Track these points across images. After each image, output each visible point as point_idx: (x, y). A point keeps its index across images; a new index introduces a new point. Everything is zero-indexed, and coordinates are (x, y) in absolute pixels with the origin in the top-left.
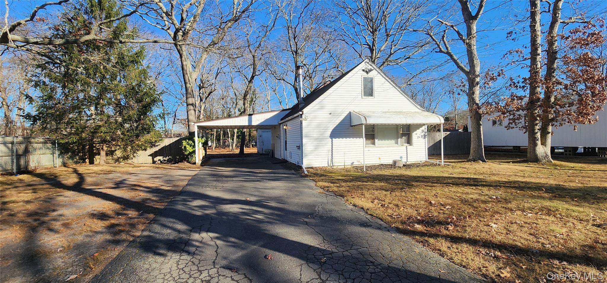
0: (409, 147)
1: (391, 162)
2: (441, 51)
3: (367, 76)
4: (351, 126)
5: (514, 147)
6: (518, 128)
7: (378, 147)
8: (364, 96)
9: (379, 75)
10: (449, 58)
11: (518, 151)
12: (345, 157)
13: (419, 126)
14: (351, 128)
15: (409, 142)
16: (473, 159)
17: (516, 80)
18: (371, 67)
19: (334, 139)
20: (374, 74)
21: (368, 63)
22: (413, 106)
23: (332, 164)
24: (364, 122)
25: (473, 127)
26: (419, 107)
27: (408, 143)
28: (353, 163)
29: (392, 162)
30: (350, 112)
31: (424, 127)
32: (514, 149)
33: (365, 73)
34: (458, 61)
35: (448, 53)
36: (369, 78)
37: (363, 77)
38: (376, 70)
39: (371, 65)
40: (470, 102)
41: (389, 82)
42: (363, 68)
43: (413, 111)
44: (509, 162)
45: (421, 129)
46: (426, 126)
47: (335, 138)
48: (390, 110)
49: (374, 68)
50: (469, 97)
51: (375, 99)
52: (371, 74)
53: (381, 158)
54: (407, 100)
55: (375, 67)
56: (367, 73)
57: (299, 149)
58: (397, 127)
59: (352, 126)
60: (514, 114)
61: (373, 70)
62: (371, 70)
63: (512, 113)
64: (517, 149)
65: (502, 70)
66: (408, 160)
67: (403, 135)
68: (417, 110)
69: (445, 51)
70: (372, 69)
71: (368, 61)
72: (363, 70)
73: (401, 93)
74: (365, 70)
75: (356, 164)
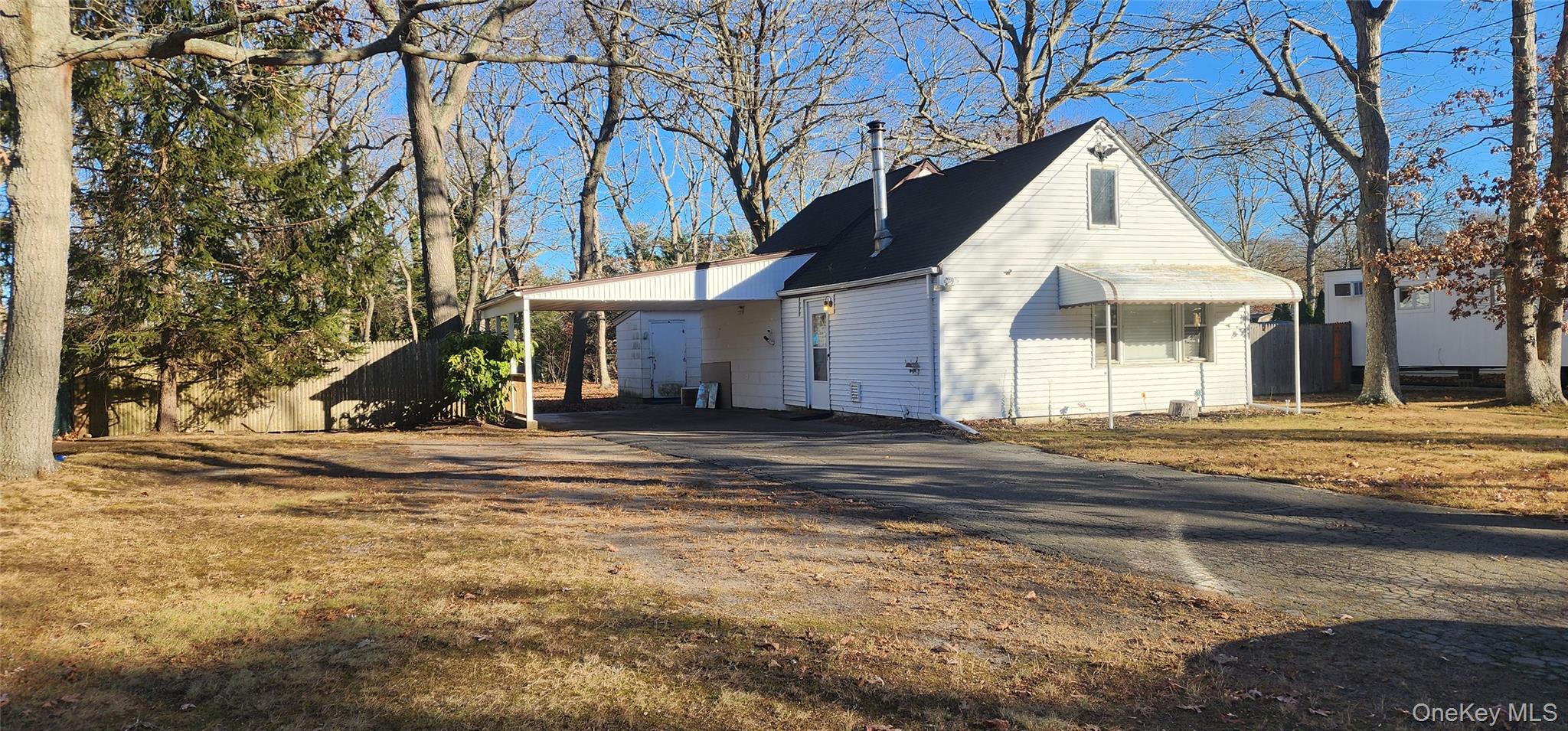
0: (1207, 366)
1: (1164, 407)
2: (1279, 92)
3: (1100, 167)
4: (1061, 307)
5: (1460, 368)
6: (1480, 315)
7: (1124, 366)
8: (1094, 222)
9: (1130, 164)
10: (1302, 111)
11: (1472, 381)
12: (1053, 393)
13: (1229, 308)
14: (1059, 312)
15: (1203, 351)
16: (1373, 397)
17: (1476, 183)
18: (1111, 142)
19: (1021, 342)
20: (1120, 162)
21: (1103, 130)
22: (1215, 251)
23: (1017, 411)
24: (1109, 296)
25: (1372, 311)
26: (1229, 253)
27: (1200, 355)
28: (1066, 409)
29: (1167, 406)
30: (1057, 268)
31: (1242, 309)
32: (1462, 376)
33: (1095, 159)
34: (1329, 124)
35: (1300, 100)
36: (1105, 172)
37: (1090, 167)
38: (1123, 150)
39: (1111, 137)
40: (1364, 243)
41: (1154, 183)
42: (1091, 146)
43: (1215, 264)
44: (1462, 407)
45: (1235, 314)
46: (1248, 307)
47: (1025, 339)
48: (1159, 263)
49: (1118, 144)
50: (1363, 230)
51: (1121, 231)
52: (1110, 162)
53: (1146, 394)
54: (1201, 234)
55: (1121, 142)
56: (1101, 156)
57: (915, 370)
58: (1170, 310)
59: (1066, 307)
60: (1469, 275)
61: (1116, 150)
62: (1111, 151)
63: (1464, 272)
64: (1469, 377)
65: (1438, 150)
66: (1206, 403)
67: (1190, 331)
68: (1227, 263)
69: (1293, 93)
70: (1115, 146)
71: (1104, 125)
72: (1092, 151)
73: (1186, 216)
74: (1097, 150)
75: (1075, 411)
